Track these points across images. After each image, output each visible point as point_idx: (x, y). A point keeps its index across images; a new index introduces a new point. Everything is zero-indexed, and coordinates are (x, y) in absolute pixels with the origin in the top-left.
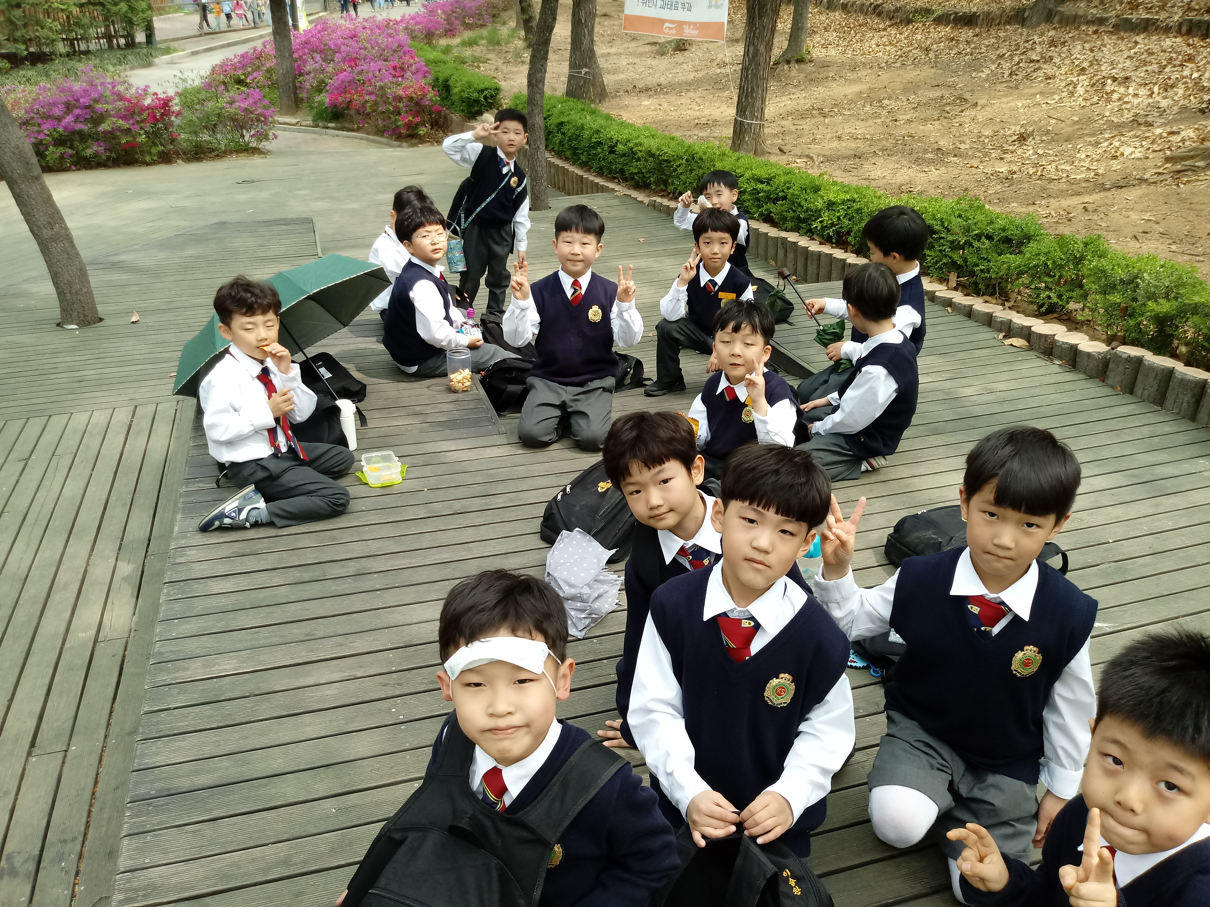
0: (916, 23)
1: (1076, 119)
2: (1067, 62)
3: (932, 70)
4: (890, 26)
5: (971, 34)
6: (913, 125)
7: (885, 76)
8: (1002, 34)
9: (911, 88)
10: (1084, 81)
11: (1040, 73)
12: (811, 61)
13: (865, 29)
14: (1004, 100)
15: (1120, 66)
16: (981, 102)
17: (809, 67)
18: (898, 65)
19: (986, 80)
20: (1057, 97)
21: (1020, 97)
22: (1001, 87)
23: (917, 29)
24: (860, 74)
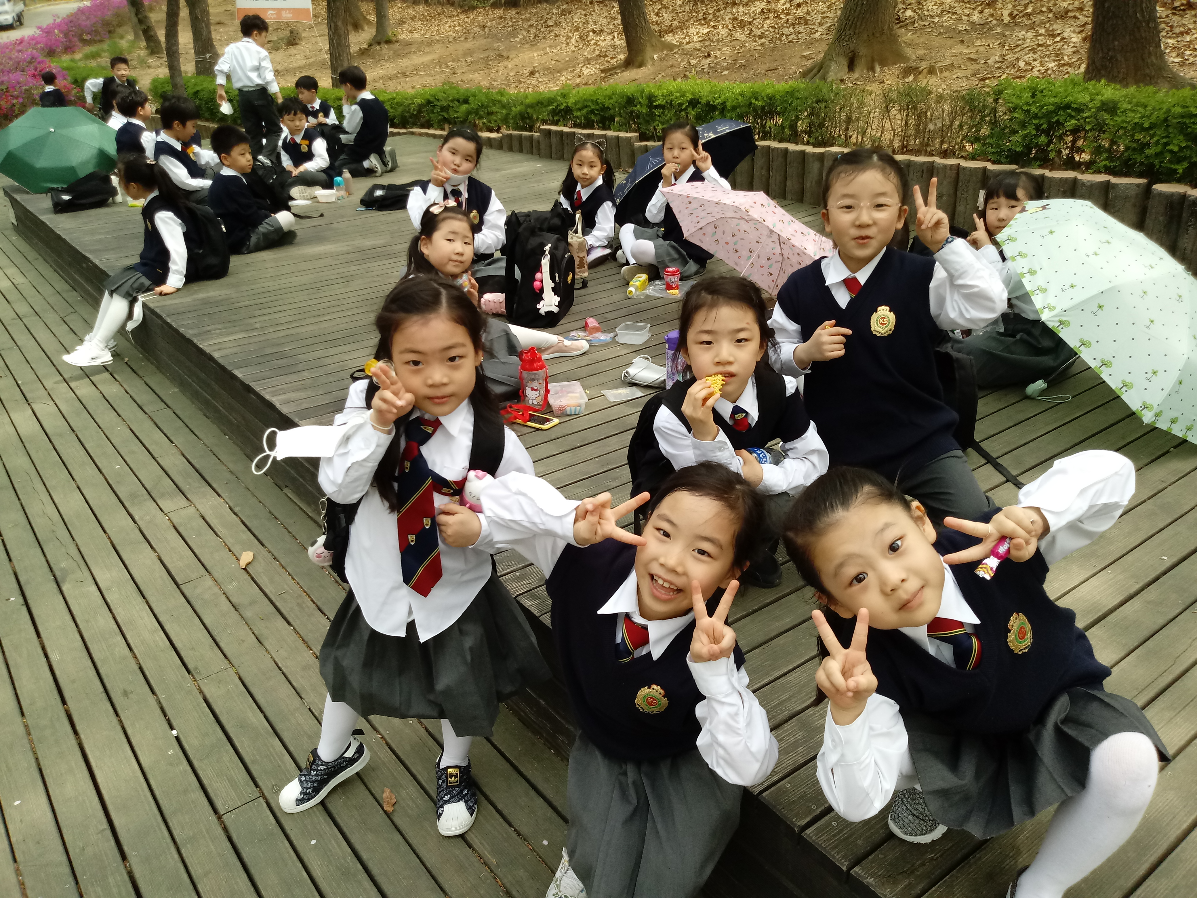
0: (479, 8)
1: (567, 59)
2: (570, 24)
3: (485, 40)
4: (461, 13)
5: (514, 13)
6: (465, 75)
7: (452, 47)
8: (534, 11)
9: (470, 52)
10: (576, 36)
11: (553, 34)
12: (397, 42)
13: (442, 16)
14: (527, 53)
15: (600, 23)
16: (511, 57)
17: (396, 46)
18: (463, 39)
19: (519, 43)
20: (559, 48)
21: (536, 51)
22: (527, 46)
23: (480, 13)
24: (434, 47)
